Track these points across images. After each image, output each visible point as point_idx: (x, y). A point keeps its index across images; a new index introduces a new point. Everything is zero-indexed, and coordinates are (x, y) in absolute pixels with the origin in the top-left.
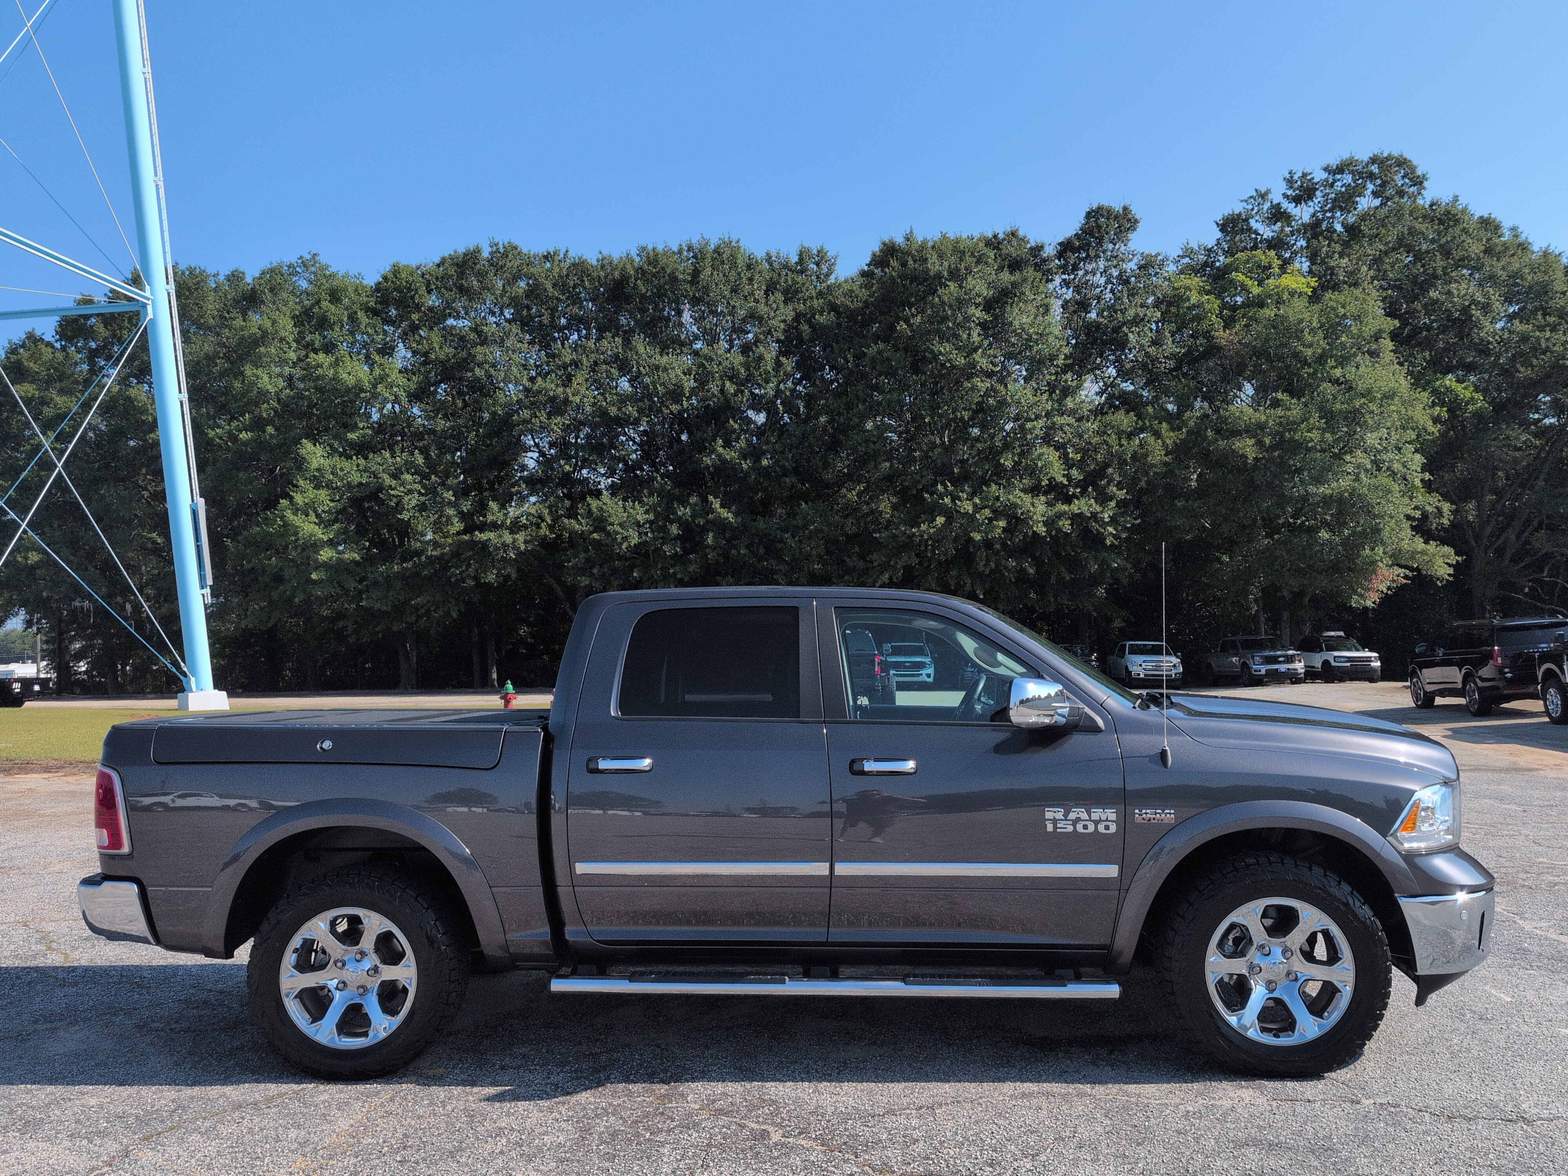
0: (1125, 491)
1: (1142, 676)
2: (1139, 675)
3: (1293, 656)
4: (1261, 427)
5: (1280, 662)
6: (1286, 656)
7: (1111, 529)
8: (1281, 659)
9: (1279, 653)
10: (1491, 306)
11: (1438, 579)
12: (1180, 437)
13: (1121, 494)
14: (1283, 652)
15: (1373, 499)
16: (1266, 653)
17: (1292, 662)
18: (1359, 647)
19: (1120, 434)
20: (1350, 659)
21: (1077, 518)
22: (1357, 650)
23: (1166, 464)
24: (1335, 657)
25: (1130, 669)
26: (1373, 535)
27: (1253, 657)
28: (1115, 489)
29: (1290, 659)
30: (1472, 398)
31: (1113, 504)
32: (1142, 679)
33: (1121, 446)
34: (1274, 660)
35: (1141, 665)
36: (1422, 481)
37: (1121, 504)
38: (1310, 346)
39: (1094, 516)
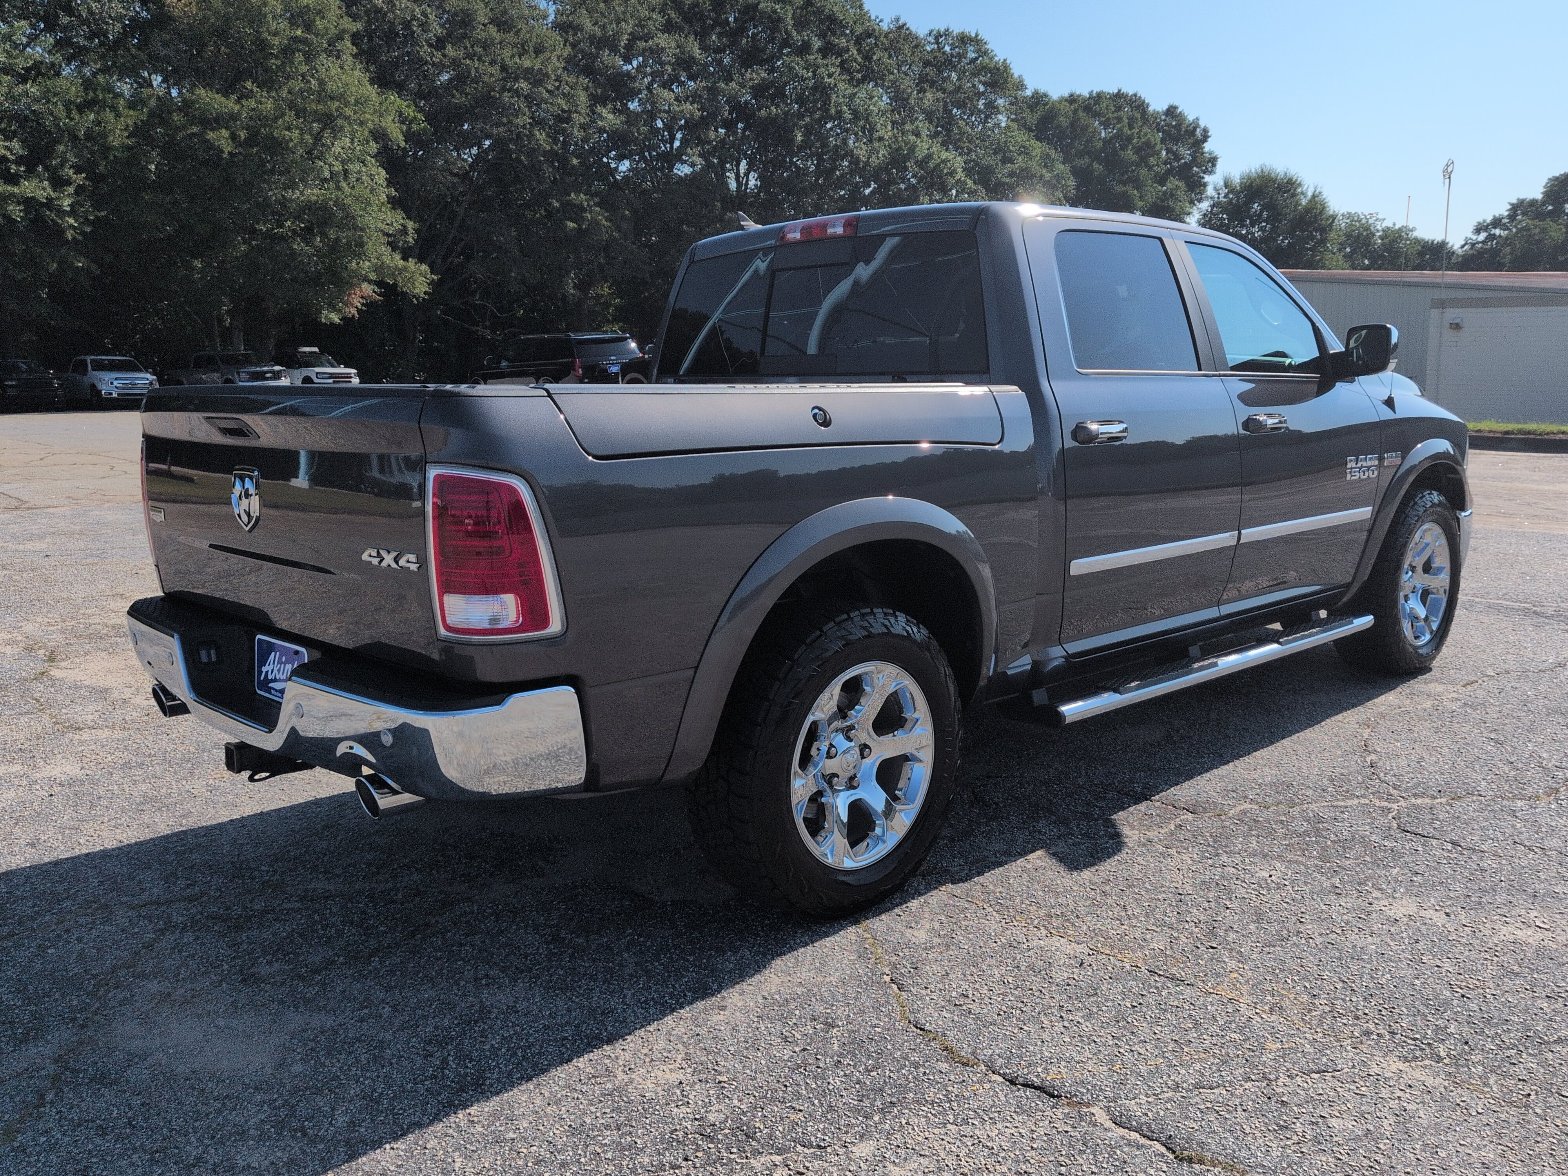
0: (84, 175)
1: (115, 395)
2: (111, 394)
3: (279, 372)
4: (234, 117)
5: (267, 379)
6: (273, 372)
7: (71, 221)
8: (268, 375)
9: (266, 368)
10: (429, 25)
11: (414, 297)
12: (141, 117)
13: (80, 179)
14: (270, 368)
15: (356, 209)
16: (253, 369)
17: (279, 378)
18: (335, 364)
19: (67, 105)
20: (332, 376)
21: (29, 203)
22: (333, 366)
23: (129, 148)
24: (317, 373)
25: (99, 388)
26: (358, 248)
27: (238, 373)
28: (71, 171)
29: (277, 376)
30: (415, 118)
31: (71, 190)
32: (114, 399)
33: (72, 119)
34: (261, 376)
35: (112, 383)
36: (387, 196)
37: (79, 190)
38: (276, 34)
39: (49, 203)
